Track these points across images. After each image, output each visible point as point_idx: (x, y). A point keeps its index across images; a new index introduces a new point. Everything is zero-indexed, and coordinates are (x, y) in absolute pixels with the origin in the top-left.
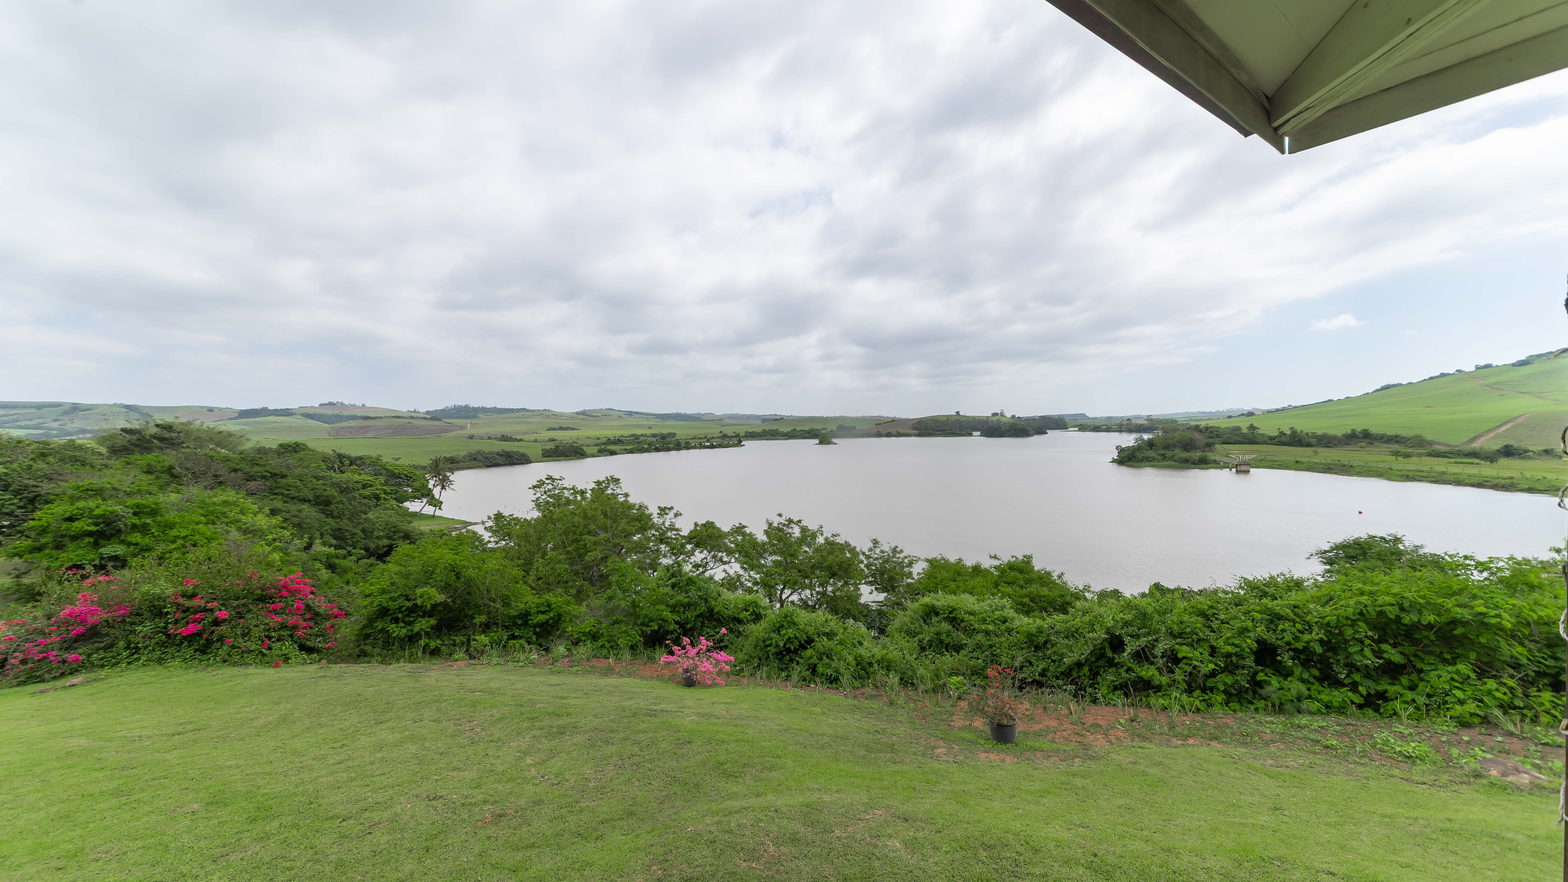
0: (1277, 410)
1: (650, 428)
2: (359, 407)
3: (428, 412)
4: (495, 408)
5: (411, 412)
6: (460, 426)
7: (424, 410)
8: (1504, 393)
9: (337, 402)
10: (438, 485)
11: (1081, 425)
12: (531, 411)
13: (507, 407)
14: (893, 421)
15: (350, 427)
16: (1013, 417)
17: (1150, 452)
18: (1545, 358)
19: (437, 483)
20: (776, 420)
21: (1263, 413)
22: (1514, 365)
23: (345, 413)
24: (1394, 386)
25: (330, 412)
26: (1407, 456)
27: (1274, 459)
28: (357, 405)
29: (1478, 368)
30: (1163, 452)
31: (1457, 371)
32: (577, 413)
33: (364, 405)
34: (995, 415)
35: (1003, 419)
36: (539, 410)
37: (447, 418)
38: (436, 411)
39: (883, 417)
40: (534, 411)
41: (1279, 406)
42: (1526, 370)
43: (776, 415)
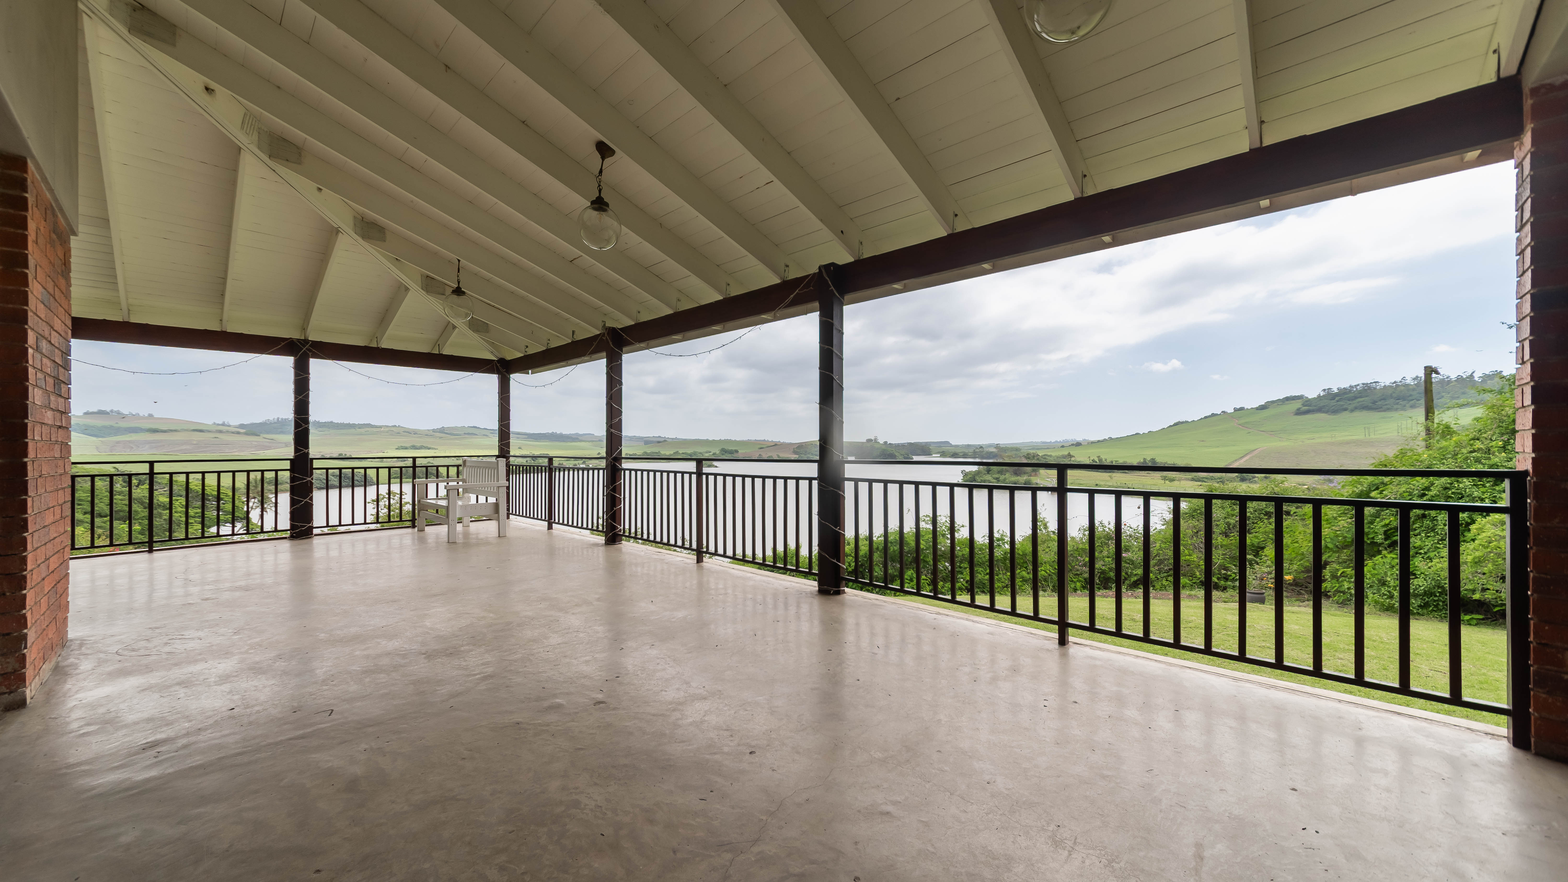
0: (1099, 441)
1: (520, 448)
2: (144, 418)
3: (242, 426)
4: (332, 422)
5: (218, 425)
6: (285, 443)
7: (237, 423)
8: (1250, 430)
9: (112, 411)
10: (257, 507)
11: (943, 452)
12: (376, 427)
13: (346, 422)
14: (776, 445)
15: (129, 442)
16: (886, 443)
17: (988, 475)
18: (1276, 404)
19: (255, 505)
20: (659, 442)
21: (1088, 443)
22: (1257, 409)
23: (123, 424)
24: (1182, 423)
25: (99, 422)
26: (1172, 480)
27: (1081, 483)
28: (141, 415)
29: (1236, 410)
30: (997, 476)
31: (1222, 412)
32: (434, 431)
33: (151, 416)
34: (869, 441)
35: (876, 446)
36: (387, 426)
37: (268, 433)
38: (252, 424)
39: (768, 441)
40: (380, 427)
41: (1101, 439)
42: (1265, 413)
43: (659, 437)
